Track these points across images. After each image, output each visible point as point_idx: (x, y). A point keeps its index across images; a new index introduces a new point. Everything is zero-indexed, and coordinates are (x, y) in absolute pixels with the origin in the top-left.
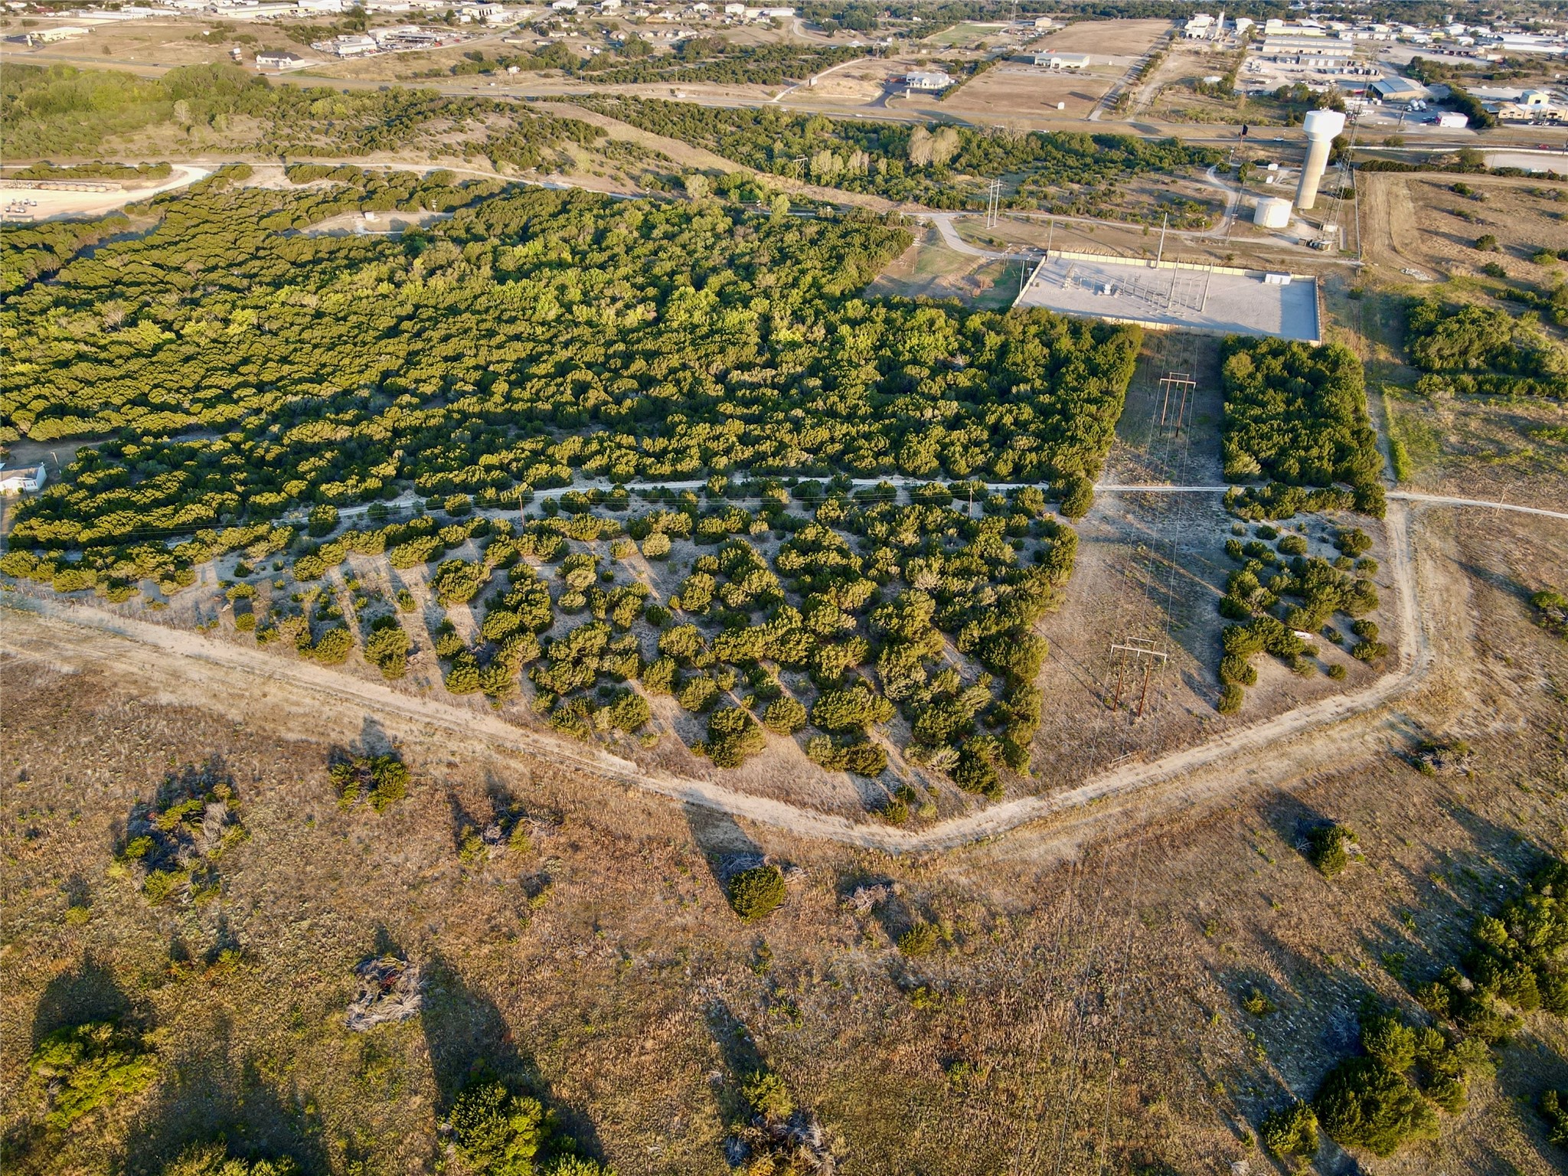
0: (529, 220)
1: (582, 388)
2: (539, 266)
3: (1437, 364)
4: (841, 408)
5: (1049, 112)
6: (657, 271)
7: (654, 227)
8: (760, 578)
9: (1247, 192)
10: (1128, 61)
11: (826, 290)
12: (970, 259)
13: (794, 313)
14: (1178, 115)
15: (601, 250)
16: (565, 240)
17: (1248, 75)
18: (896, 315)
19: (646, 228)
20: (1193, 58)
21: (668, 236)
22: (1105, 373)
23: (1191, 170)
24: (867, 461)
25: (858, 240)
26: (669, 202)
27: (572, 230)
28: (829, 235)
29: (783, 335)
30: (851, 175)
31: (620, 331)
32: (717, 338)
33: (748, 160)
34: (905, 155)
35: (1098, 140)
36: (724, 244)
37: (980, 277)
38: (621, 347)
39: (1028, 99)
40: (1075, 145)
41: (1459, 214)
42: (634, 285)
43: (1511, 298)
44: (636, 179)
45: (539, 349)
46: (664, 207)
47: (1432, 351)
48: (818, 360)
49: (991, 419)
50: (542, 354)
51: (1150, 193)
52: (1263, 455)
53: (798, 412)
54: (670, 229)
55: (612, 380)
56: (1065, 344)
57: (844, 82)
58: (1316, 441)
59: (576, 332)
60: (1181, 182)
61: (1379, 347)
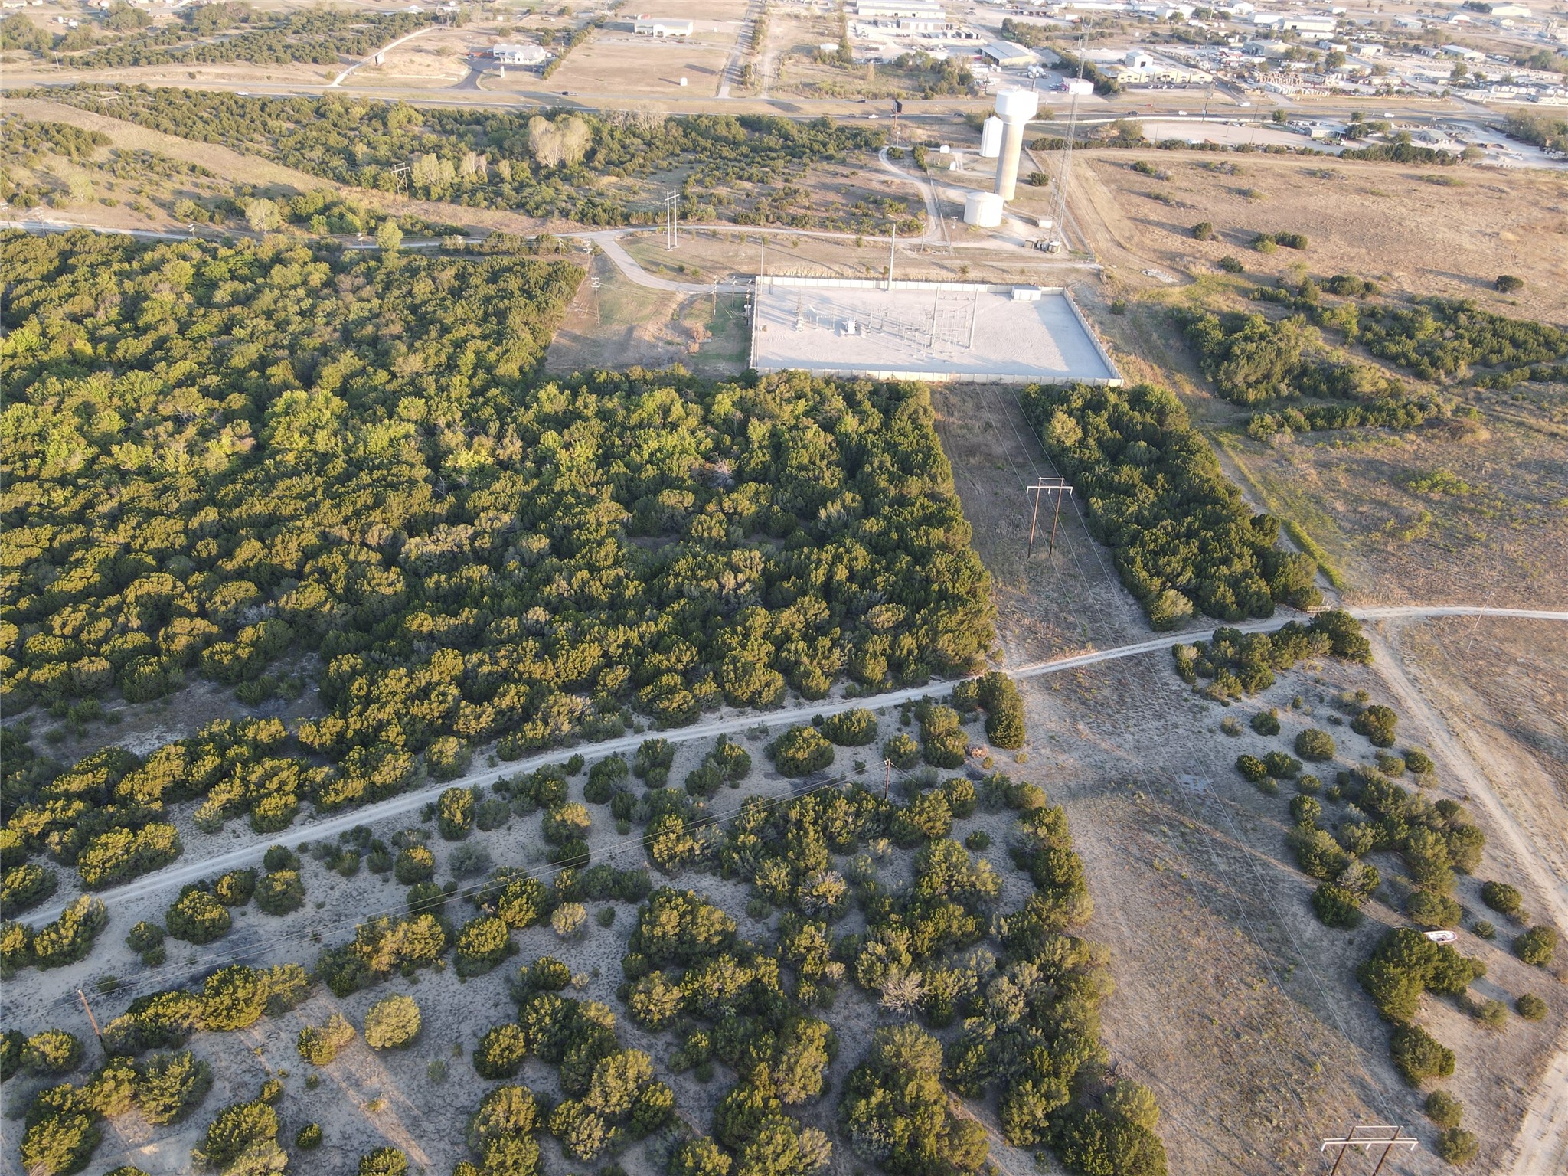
0: (9, 288)
1: (160, 613)
2: (39, 371)
3: (1251, 396)
4: (596, 588)
5: (672, 89)
6: (237, 361)
7: (213, 285)
8: (621, 1076)
9: (937, 182)
10: (732, 27)
11: (501, 371)
12: (665, 297)
13: (465, 414)
14: (811, 88)
15: (140, 332)
16: (77, 319)
17: (857, 41)
18: (613, 403)
19: (203, 287)
20: (794, 23)
21: (237, 300)
22: (923, 467)
23: (864, 158)
24: (678, 697)
25: (514, 284)
26: (229, 244)
27: (83, 302)
28: (475, 280)
29: (465, 459)
30: (467, 185)
31: (202, 483)
32: (365, 478)
33: (322, 169)
34: (529, 154)
35: (746, 122)
36: (328, 305)
37: (687, 323)
38: (209, 514)
39: (643, 75)
40: (722, 131)
41: (1157, 197)
42: (205, 392)
43: (1265, 297)
44: (168, 207)
45: (65, 537)
46: (223, 252)
47: (1239, 379)
48: (529, 498)
49: (819, 576)
50: (70, 547)
51: (837, 189)
52: (1182, 580)
53: (538, 614)
54: (241, 287)
55: (209, 587)
56: (850, 424)
57: (418, 58)
58: (1229, 547)
59: (126, 493)
60: (861, 173)
61: (1178, 377)
